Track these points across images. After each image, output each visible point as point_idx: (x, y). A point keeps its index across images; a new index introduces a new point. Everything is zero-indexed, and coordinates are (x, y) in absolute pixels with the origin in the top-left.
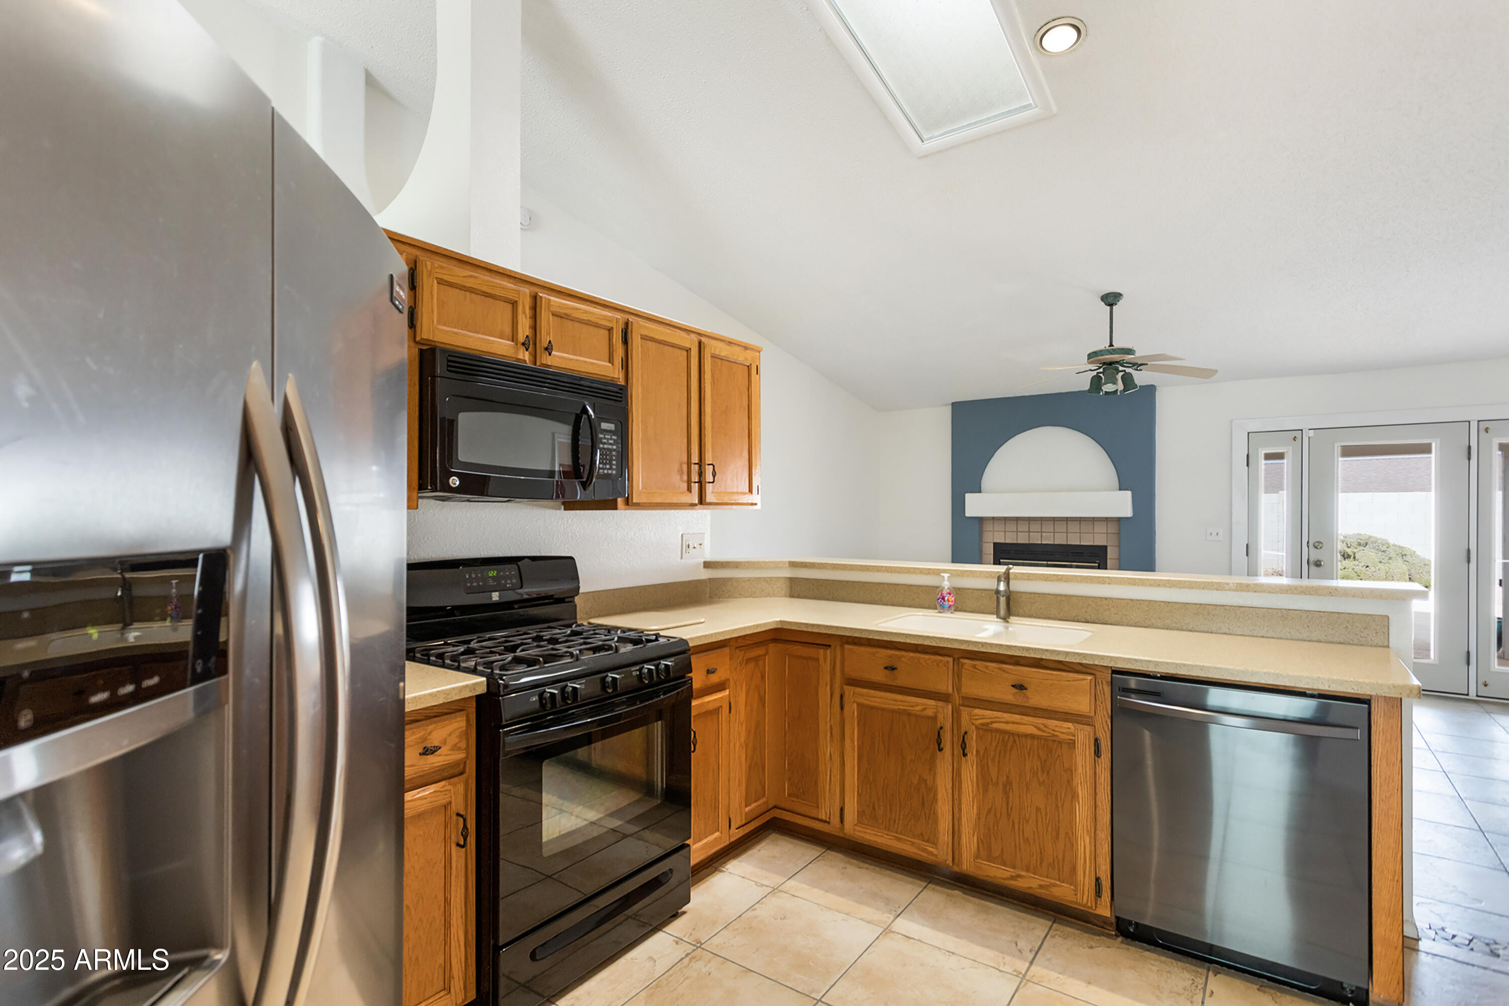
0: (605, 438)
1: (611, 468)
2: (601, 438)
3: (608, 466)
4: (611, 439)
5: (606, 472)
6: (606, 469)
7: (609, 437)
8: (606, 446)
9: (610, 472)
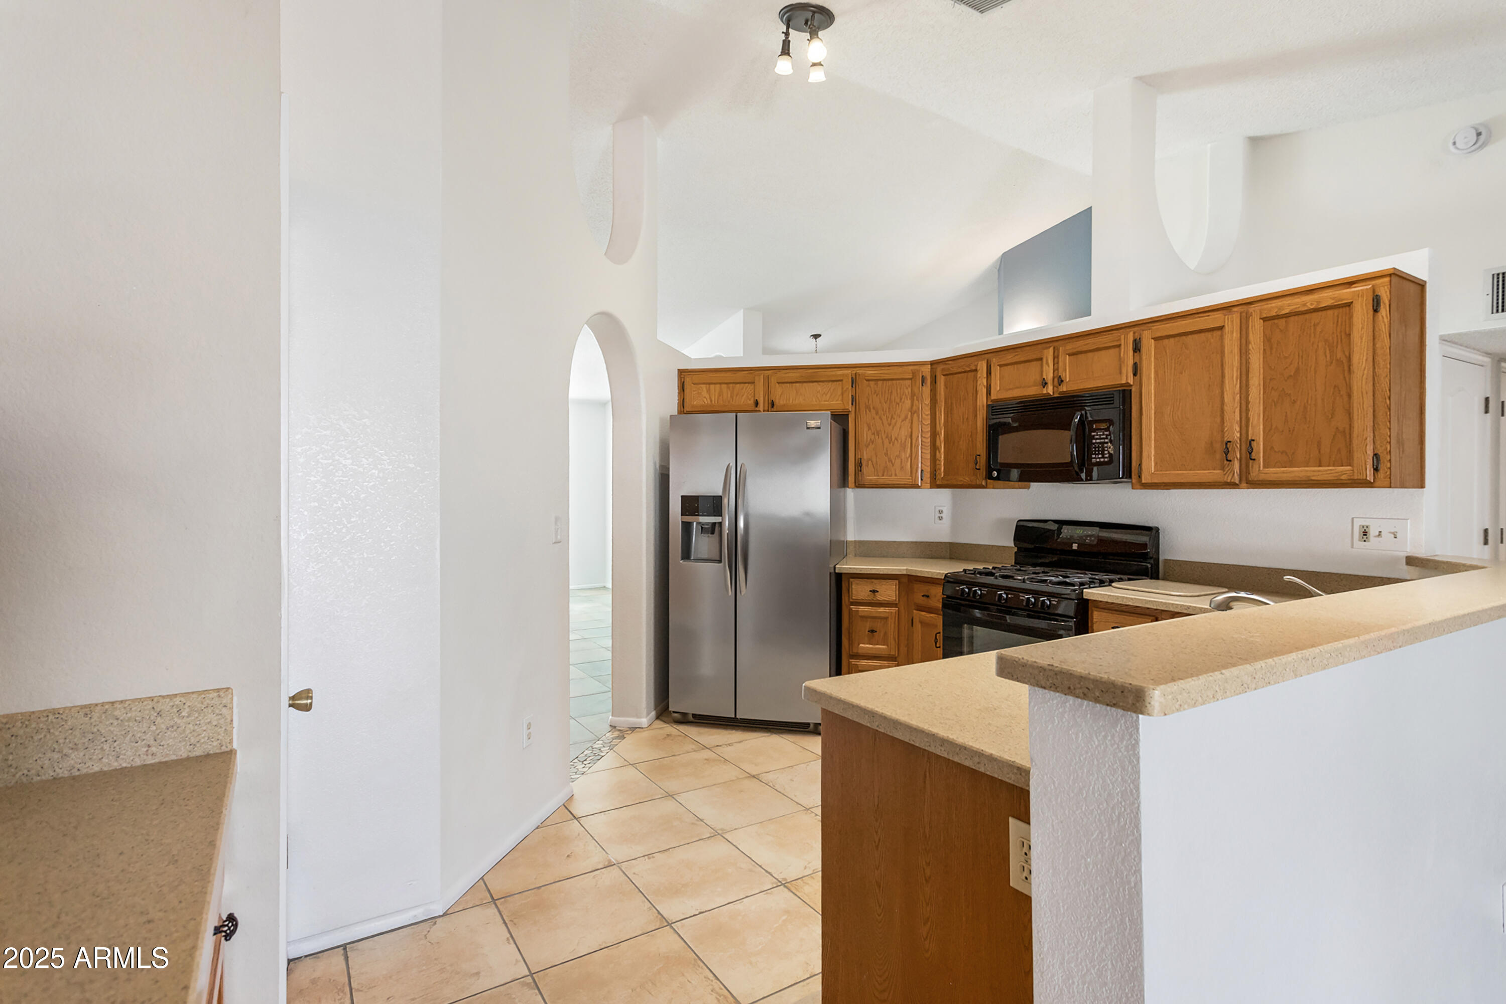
0: (1097, 435)
1: (1103, 457)
2: (1094, 435)
3: (1100, 456)
4: (1103, 435)
5: (1098, 460)
6: (1099, 458)
7: (1102, 433)
8: (1098, 441)
9: (1102, 460)
